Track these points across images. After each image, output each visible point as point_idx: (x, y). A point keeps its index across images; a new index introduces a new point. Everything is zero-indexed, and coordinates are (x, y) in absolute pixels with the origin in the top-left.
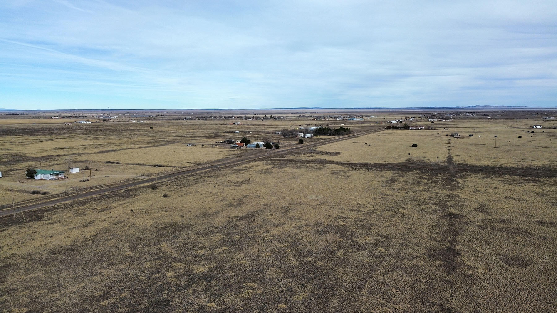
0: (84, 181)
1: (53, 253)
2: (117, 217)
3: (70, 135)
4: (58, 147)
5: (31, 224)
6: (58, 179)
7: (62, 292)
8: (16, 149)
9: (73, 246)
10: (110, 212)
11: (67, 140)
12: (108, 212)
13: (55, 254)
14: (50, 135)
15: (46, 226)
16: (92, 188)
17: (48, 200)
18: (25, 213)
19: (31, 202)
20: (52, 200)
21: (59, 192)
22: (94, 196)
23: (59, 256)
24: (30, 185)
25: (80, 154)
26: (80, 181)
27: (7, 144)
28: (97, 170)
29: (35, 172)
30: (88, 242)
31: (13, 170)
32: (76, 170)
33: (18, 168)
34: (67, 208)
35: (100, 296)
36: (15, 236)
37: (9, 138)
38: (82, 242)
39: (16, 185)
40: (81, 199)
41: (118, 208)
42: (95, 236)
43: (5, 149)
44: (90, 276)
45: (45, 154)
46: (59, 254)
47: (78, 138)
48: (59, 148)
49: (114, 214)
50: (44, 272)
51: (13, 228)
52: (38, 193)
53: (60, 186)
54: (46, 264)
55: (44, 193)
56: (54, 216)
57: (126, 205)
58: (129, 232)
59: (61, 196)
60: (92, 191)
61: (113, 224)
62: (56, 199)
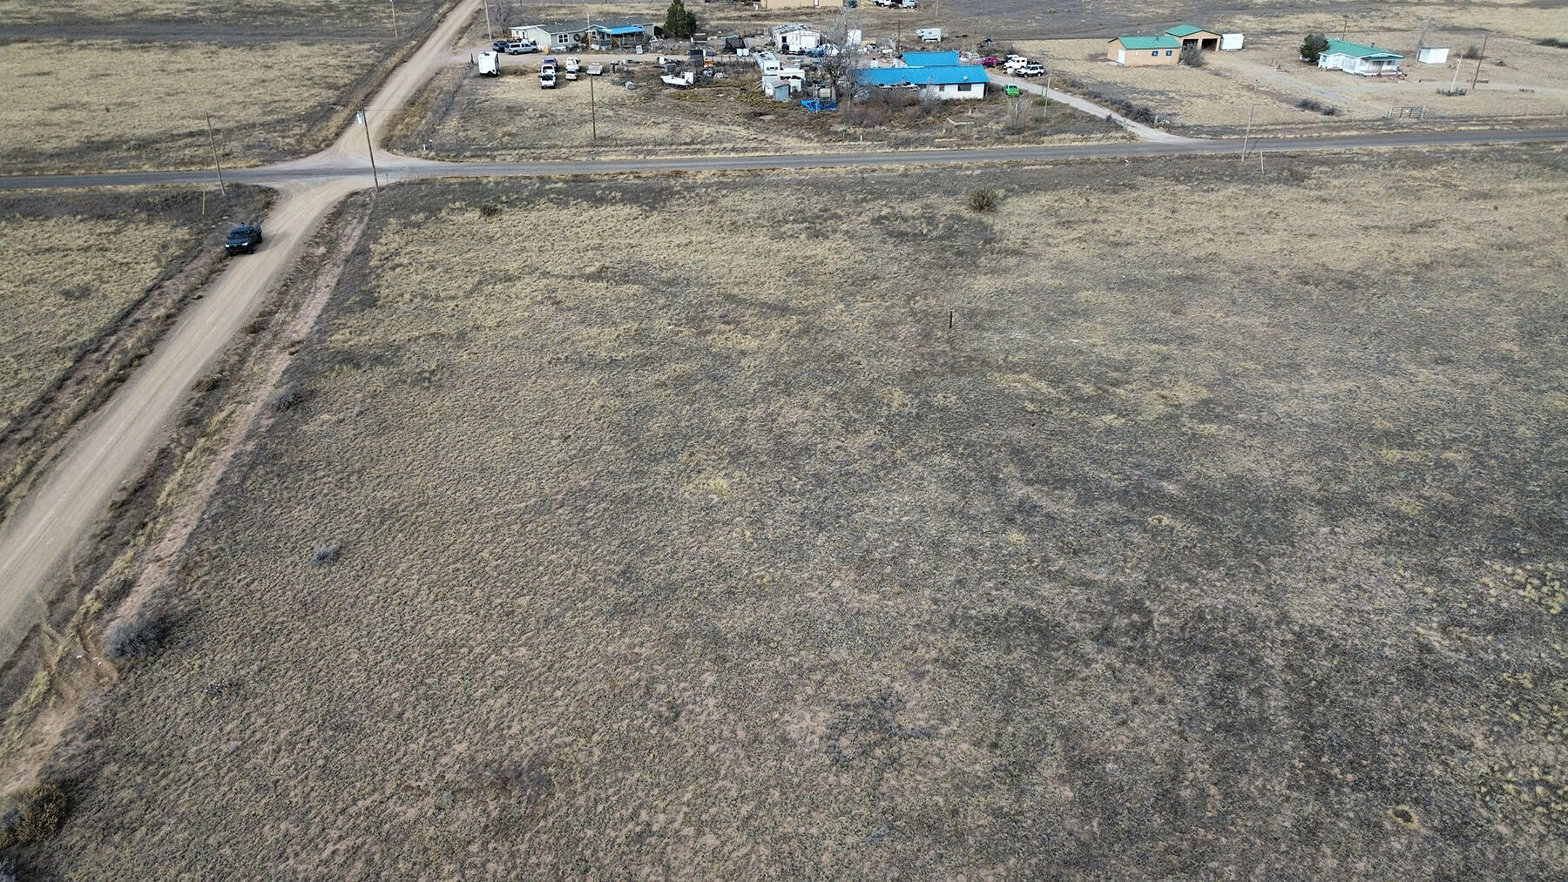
0: (1449, 94)
1: (1304, 280)
2: (1511, 228)
5: (1273, 188)
6: (1379, 75)
7: (1295, 386)
9: (1358, 275)
10: (1496, 208)
12: (1490, 204)
13: (1307, 283)
15: (1308, 205)
16: (1465, 119)
17: (1335, 134)
18: (1269, 156)
19: (1290, 131)
20: (1343, 133)
21: (1370, 116)
22: (1465, 146)
23: (1316, 293)
24: (1303, 82)
26: (1438, 92)
28: (1501, 64)
29: (1325, 47)
30: (1401, 278)
31: (1274, 32)
32: (1437, 56)
33: (1287, 27)
34: (1376, 166)
35: (1386, 434)
36: (1228, 212)
38: (1387, 272)
39: (1269, 76)
40: (1423, 148)
41: (1526, 202)
42: (1427, 266)
44: (1376, 369)
46: (1317, 286)
49: (1506, 214)
50: (1266, 320)
51: (1231, 189)
52: (1314, 107)
53: (1379, 99)
54: (1277, 303)
55: (1331, 112)
56: (1336, 182)
57: (1556, 196)
58: (1535, 285)
59: (1372, 128)
60: (1463, 128)
61: (1492, 246)
62: (1355, 133)
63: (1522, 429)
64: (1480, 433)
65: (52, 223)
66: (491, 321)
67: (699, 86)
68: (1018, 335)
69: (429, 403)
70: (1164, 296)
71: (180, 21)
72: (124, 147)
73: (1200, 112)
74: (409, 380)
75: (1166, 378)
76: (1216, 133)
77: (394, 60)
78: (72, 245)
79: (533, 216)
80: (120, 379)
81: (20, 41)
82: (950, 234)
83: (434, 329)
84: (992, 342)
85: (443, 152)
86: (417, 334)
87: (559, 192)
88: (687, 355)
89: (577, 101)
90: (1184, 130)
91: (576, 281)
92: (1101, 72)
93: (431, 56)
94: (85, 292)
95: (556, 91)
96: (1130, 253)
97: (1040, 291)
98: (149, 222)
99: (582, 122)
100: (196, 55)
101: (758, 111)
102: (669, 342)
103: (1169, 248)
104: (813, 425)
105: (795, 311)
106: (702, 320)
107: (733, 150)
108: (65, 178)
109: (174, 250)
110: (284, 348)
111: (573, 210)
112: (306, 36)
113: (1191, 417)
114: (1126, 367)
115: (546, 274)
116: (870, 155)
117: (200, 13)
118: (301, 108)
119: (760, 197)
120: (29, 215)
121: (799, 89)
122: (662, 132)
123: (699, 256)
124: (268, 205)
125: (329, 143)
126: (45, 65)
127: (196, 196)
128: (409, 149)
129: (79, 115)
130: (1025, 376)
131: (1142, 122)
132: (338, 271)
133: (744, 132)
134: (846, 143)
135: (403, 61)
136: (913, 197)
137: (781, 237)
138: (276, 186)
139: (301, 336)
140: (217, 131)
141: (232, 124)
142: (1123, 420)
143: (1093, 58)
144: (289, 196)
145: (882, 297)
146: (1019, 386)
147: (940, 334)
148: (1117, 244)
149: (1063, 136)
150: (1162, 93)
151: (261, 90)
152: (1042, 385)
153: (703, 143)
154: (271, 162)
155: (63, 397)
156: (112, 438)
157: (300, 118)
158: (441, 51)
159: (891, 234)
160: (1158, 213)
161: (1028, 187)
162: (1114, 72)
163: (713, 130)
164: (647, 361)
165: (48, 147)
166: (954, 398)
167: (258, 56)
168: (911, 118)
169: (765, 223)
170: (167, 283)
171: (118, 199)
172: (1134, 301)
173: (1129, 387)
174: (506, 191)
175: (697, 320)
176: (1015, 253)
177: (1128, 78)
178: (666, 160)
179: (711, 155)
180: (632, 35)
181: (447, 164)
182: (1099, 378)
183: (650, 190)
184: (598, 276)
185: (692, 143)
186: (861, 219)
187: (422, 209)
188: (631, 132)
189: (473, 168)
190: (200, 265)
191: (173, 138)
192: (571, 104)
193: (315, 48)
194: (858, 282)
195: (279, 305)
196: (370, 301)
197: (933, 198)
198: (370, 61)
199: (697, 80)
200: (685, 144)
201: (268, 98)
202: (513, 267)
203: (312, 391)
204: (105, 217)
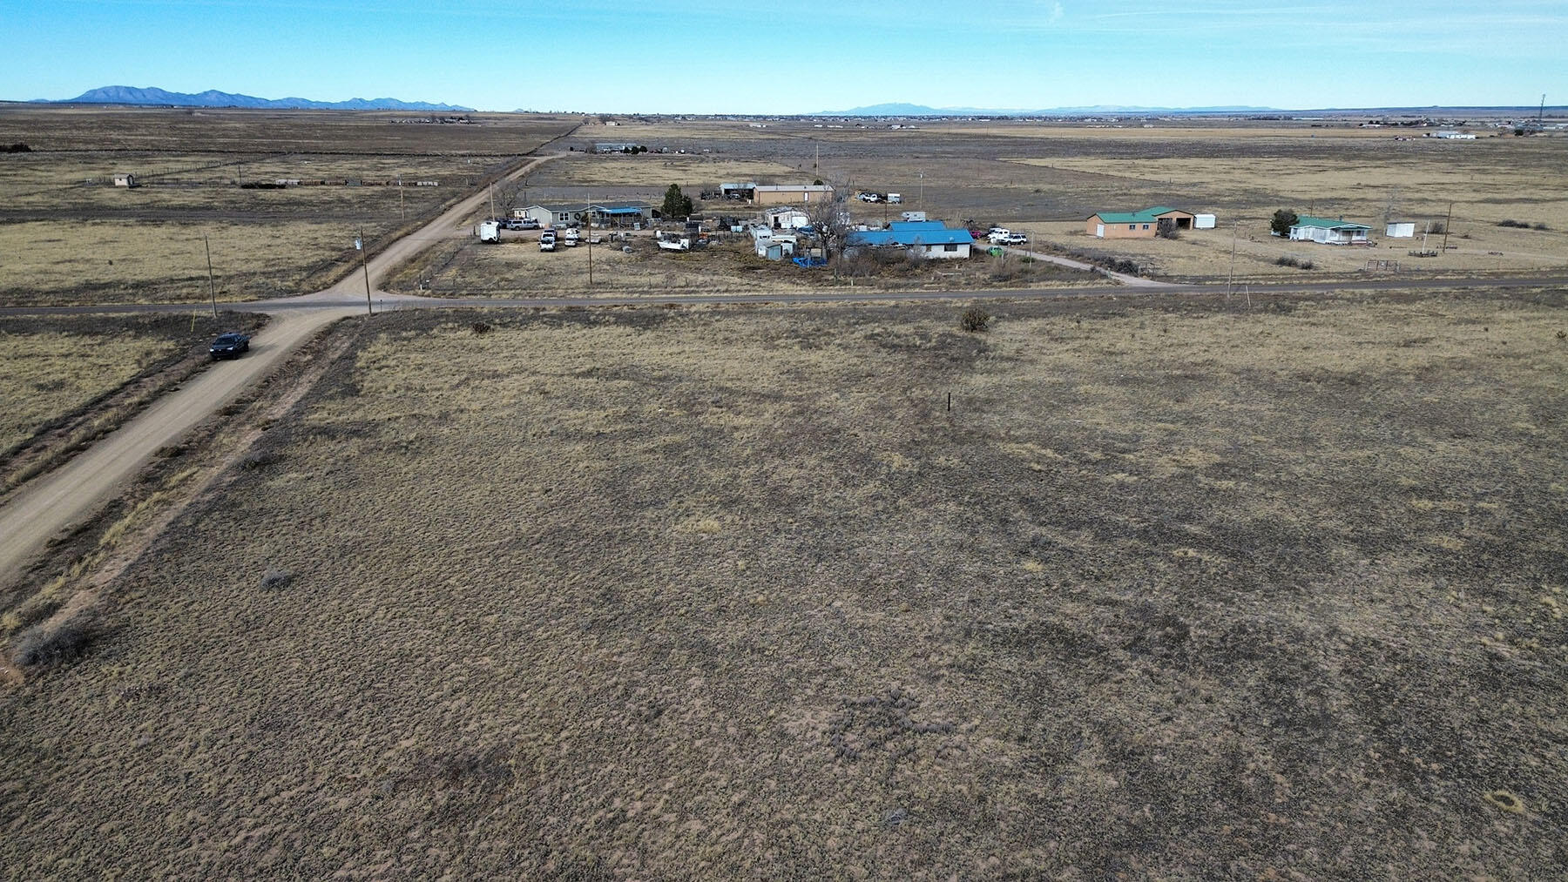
0: (1421, 255)
1: (1305, 378)
2: (1504, 343)
3: (1404, 161)
4: (1363, 183)
5: (1262, 316)
6: (1350, 244)
7: (1309, 453)
8: (1256, 182)
9: (1359, 376)
10: (1487, 330)
11: (1393, 170)
12: (1481, 328)
13: (1308, 381)
14: (1348, 158)
15: (1298, 327)
16: (1438, 272)
17: (1314, 282)
18: (1253, 297)
19: (1271, 280)
20: (1324, 281)
21: (1347, 270)
22: (1444, 289)
23: (1319, 388)
24: (1279, 249)
25: (1423, 201)
26: (1410, 254)
27: (1241, 171)
28: (1466, 237)
29: (1295, 221)
30: (1403, 377)
31: (1243, 218)
32: (1405, 230)
33: (1254, 215)
34: (1361, 302)
35: (1413, 489)
36: (1219, 332)
37: (1245, 161)
38: (1388, 373)
39: (1245, 245)
40: (1406, 291)
41: (1515, 326)
42: (1427, 369)
43: (1231, 181)
44: (1393, 441)
45: (1329, 195)
46: (1319, 382)
47: (1426, 167)
48: (1367, 186)
49: (1496, 334)
50: (1272, 406)
51: (1219, 317)
52: (1291, 263)
53: (1352, 259)
54: (1281, 394)
55: (1308, 267)
56: (1324, 313)
57: (1543, 322)
58: (1539, 382)
59: (1351, 278)
60: (1439, 277)
61: (1489, 355)
62: (1335, 281)
63: (1553, 485)
64: (1512, 488)
65: (36, 337)
66: (476, 406)
67: (693, 251)
68: (1020, 416)
69: (404, 466)
70: (1165, 389)
71: (195, 208)
72: (122, 286)
73: (1179, 266)
74: (385, 448)
75: (1175, 448)
76: (1198, 280)
77: (398, 234)
78: (53, 352)
79: (526, 334)
80: (78, 449)
81: (36, 220)
82: (942, 345)
83: (416, 411)
84: (993, 421)
85: (439, 291)
86: (398, 415)
87: (553, 317)
88: (676, 430)
89: (575, 260)
90: (1167, 278)
91: (566, 378)
92: (1079, 242)
93: (436, 230)
94: (59, 385)
95: (555, 254)
96: (1127, 360)
97: (1039, 385)
98: (136, 337)
99: (579, 272)
100: (208, 229)
101: (752, 266)
102: (657, 420)
103: (1166, 356)
104: (808, 480)
105: (789, 398)
106: (693, 405)
107: (726, 291)
108: (55, 307)
109: (157, 356)
110: (258, 426)
111: (567, 329)
112: (314, 218)
113: (1207, 476)
114: (1136, 439)
115: (534, 373)
116: (859, 295)
117: (216, 204)
118: (304, 263)
119: (754, 321)
120: (14, 332)
121: (791, 252)
122: (659, 279)
123: (691, 361)
124: (259, 326)
125: (326, 286)
126: (57, 235)
127: (188, 319)
128: (404, 287)
129: (80, 267)
130: (1029, 445)
131: (1125, 272)
132: (321, 372)
133: (737, 280)
134: (837, 287)
135: (408, 234)
136: (905, 321)
137: (775, 347)
138: (269, 313)
139: (277, 416)
140: (217, 277)
141: (232, 273)
142: (1136, 478)
143: (1075, 233)
144: (280, 320)
145: (879, 388)
146: (1024, 452)
147: (938, 414)
148: (1112, 354)
149: (1049, 283)
150: (1143, 255)
151: (266, 252)
152: (1049, 453)
153: (697, 286)
154: (267, 298)
155: (17, 462)
156: (60, 493)
157: (301, 269)
158: (444, 228)
159: (884, 346)
160: (1151, 334)
161: (1018, 315)
162: (1093, 242)
163: (707, 278)
164: (634, 434)
165: (46, 287)
166: (956, 461)
167: (268, 230)
168: (901, 270)
169: (759, 338)
170: (145, 380)
171: (106, 321)
172: (1134, 393)
173: (1139, 454)
174: (501, 317)
175: (690, 405)
176: (1009, 359)
177: (1109, 246)
178: (661, 297)
179: (706, 294)
180: (630, 215)
181: (443, 299)
182: (1105, 448)
183: (644, 316)
184: (589, 374)
185: (687, 286)
186: (854, 336)
187: (415, 329)
188: (625, 280)
189: (467, 302)
190: (182, 368)
191: (172, 281)
192: (570, 262)
193: (324, 226)
194: (851, 379)
195: (257, 397)
196: (353, 391)
197: (926, 322)
198: (375, 234)
199: (692, 245)
200: (679, 287)
201: (272, 257)
202: (501, 368)
203: (281, 456)
204: (92, 334)
